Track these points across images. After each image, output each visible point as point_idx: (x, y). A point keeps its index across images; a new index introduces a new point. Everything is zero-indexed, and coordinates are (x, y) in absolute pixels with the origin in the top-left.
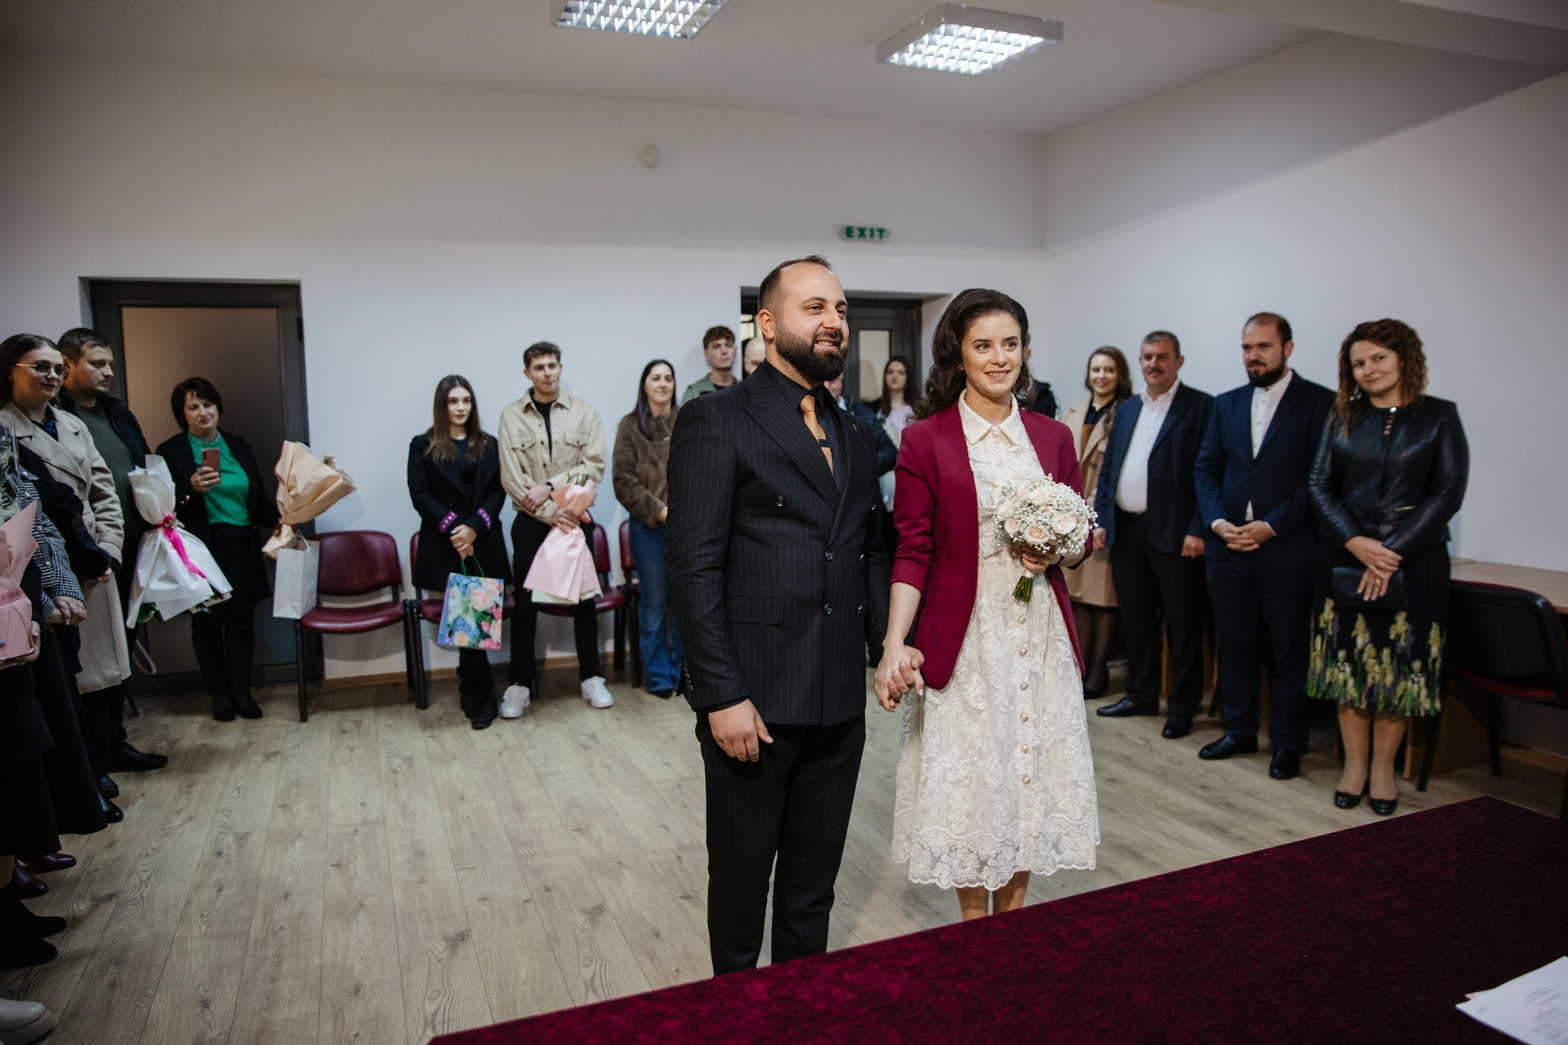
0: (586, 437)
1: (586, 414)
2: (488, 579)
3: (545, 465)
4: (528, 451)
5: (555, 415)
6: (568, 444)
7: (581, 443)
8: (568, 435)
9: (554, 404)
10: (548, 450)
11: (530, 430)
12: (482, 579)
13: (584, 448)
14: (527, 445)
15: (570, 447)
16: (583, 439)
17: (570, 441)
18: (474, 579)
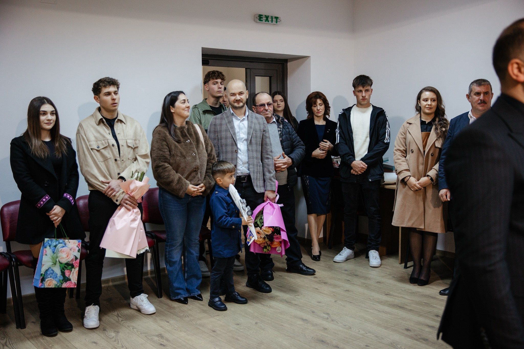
0: (137, 142)
1: (136, 127)
2: (71, 241)
3: (116, 160)
4: (103, 151)
5: (118, 127)
6: (129, 147)
7: (135, 146)
8: (128, 141)
9: (116, 120)
10: (117, 150)
11: (104, 137)
12: (66, 241)
13: (136, 150)
14: (101, 147)
15: (130, 149)
16: (136, 144)
17: (130, 145)
18: (61, 241)
